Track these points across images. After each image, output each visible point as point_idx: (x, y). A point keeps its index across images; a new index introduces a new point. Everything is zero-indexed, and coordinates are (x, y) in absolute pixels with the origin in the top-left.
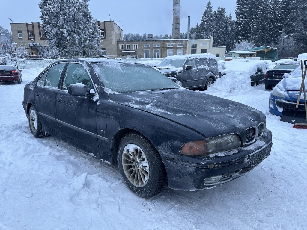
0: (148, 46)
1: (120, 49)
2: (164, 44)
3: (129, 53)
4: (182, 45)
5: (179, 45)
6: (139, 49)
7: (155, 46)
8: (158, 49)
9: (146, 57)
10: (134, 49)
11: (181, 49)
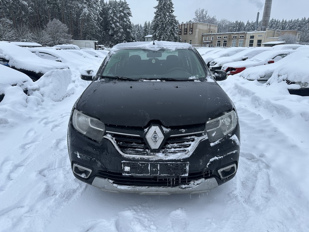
0: (220, 37)
1: (204, 40)
2: (230, 36)
3: (208, 43)
4: (243, 37)
5: (241, 37)
6: (214, 40)
7: (225, 37)
8: (226, 40)
9: (218, 46)
10: (211, 40)
11: (242, 40)
